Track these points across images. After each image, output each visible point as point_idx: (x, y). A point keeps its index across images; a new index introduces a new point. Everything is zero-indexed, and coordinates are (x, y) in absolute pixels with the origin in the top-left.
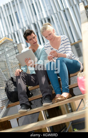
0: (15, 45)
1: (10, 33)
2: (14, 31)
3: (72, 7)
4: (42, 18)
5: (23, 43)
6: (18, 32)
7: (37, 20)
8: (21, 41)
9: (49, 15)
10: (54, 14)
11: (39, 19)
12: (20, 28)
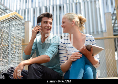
0: (23, 21)
1: (22, 9)
2: (26, 8)
3: (85, 3)
4: (55, 4)
5: (31, 22)
6: (29, 10)
7: (50, 4)
8: (29, 20)
9: (62, 3)
10: (66, 4)
11: (51, 4)
12: (32, 7)
